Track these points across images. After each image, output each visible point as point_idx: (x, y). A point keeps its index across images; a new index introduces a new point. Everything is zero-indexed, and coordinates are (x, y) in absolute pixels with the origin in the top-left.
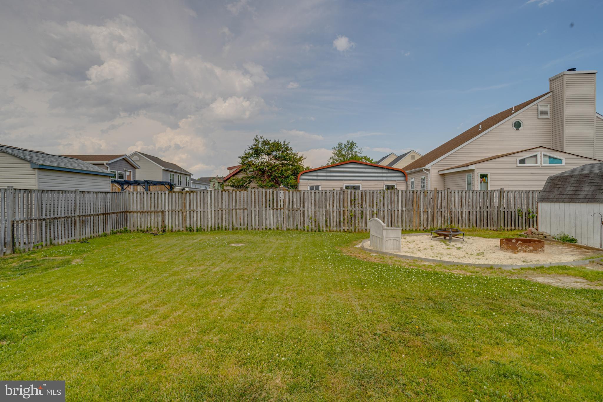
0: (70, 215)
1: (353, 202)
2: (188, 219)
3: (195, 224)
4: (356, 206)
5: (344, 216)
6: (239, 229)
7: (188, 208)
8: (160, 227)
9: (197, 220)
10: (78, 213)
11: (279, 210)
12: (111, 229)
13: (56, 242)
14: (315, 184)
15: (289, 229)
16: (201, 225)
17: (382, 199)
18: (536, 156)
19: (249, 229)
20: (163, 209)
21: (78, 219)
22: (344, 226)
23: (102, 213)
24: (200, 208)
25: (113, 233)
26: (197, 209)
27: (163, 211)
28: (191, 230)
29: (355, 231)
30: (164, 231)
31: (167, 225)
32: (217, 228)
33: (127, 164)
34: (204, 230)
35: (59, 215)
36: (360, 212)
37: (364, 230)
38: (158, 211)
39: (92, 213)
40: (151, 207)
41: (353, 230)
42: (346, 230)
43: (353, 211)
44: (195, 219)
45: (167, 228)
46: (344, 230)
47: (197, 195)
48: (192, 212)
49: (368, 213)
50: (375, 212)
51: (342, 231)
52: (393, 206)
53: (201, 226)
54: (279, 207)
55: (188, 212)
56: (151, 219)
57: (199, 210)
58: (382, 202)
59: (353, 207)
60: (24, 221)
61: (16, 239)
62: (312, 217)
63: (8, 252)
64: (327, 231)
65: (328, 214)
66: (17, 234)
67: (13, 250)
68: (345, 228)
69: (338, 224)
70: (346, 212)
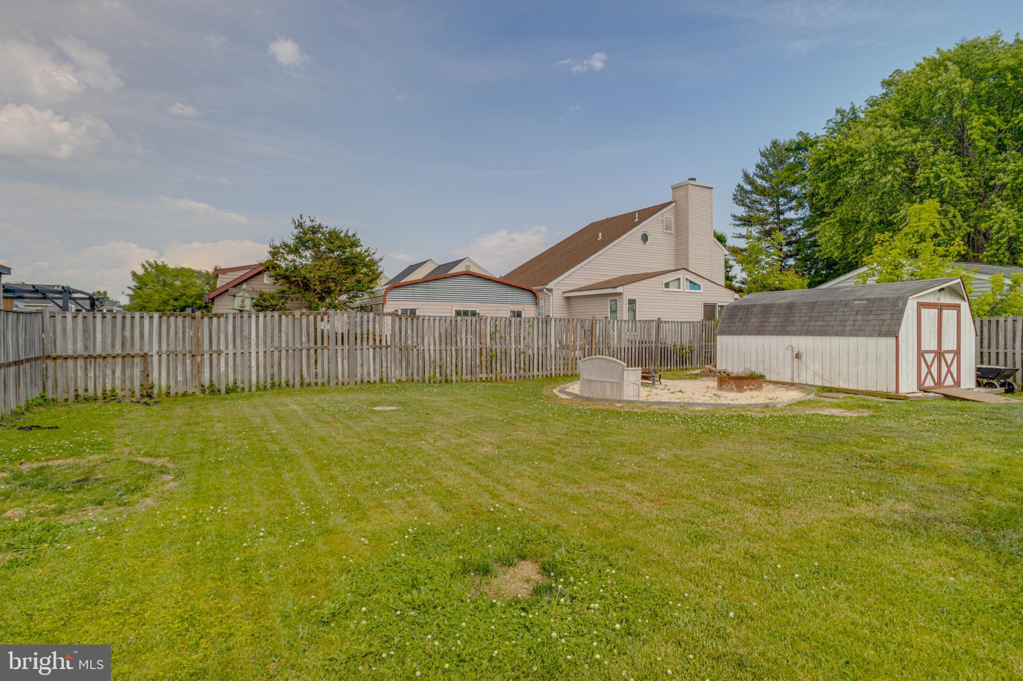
1: (493, 336)
2: (207, 369)
3: (223, 379)
4: (498, 341)
5: (481, 357)
6: (313, 384)
7: (206, 347)
8: (137, 389)
9: (227, 370)
11: (384, 349)
15: (399, 381)
16: (235, 379)
17: (531, 331)
18: (679, 279)
19: (333, 383)
20: (146, 350)
22: (481, 373)
24: (235, 347)
26: (227, 348)
27: (146, 354)
28: (214, 391)
29: (496, 380)
30: (149, 397)
31: (156, 382)
32: (269, 385)
34: (243, 389)
36: (503, 350)
37: (508, 378)
38: (132, 353)
40: (113, 346)
41: (494, 378)
42: (484, 379)
43: (494, 349)
44: (223, 369)
45: (156, 391)
46: (481, 378)
47: (226, 321)
48: (215, 355)
49: (513, 352)
50: (522, 350)
51: (478, 380)
52: (544, 342)
53: (235, 383)
54: (384, 343)
55: (207, 356)
56: (114, 372)
57: (231, 350)
58: (531, 336)
59: (494, 343)
62: (435, 360)
64: (457, 382)
65: (459, 354)
68: (483, 376)
69: (474, 370)
70: (484, 350)
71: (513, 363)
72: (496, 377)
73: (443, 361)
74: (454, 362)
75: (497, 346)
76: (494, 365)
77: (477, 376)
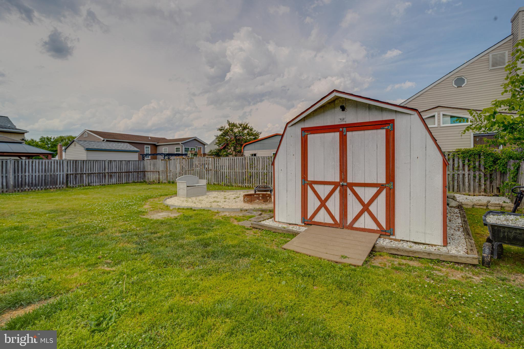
0: (101, 172)
1: (251, 166)
2: (169, 176)
4: (253, 169)
5: (245, 176)
7: (169, 170)
8: (158, 180)
9: (172, 176)
10: (107, 171)
12: (133, 180)
13: (92, 184)
14: (254, 152)
15: (214, 184)
17: (270, 163)
18: (434, 116)
21: (107, 174)
22: (246, 183)
23: (125, 171)
24: (174, 170)
26: (172, 170)
27: (159, 171)
29: (253, 187)
30: (159, 183)
33: (197, 143)
35: (94, 172)
36: (256, 173)
38: (157, 171)
39: (117, 171)
41: (251, 187)
42: (247, 186)
43: (251, 172)
45: (160, 181)
46: (246, 186)
49: (261, 174)
50: (265, 173)
51: (244, 187)
54: (209, 169)
55: (169, 172)
56: (154, 176)
58: (270, 166)
59: (251, 169)
60: (73, 174)
61: (69, 182)
62: (227, 176)
63: (64, 187)
64: (235, 186)
65: (236, 174)
66: (69, 179)
67: (67, 186)
68: (246, 184)
69: (242, 182)
70: (247, 173)
71: (261, 180)
73: (230, 177)
74: (234, 177)
75: (253, 171)
76: (251, 180)
77: (244, 185)
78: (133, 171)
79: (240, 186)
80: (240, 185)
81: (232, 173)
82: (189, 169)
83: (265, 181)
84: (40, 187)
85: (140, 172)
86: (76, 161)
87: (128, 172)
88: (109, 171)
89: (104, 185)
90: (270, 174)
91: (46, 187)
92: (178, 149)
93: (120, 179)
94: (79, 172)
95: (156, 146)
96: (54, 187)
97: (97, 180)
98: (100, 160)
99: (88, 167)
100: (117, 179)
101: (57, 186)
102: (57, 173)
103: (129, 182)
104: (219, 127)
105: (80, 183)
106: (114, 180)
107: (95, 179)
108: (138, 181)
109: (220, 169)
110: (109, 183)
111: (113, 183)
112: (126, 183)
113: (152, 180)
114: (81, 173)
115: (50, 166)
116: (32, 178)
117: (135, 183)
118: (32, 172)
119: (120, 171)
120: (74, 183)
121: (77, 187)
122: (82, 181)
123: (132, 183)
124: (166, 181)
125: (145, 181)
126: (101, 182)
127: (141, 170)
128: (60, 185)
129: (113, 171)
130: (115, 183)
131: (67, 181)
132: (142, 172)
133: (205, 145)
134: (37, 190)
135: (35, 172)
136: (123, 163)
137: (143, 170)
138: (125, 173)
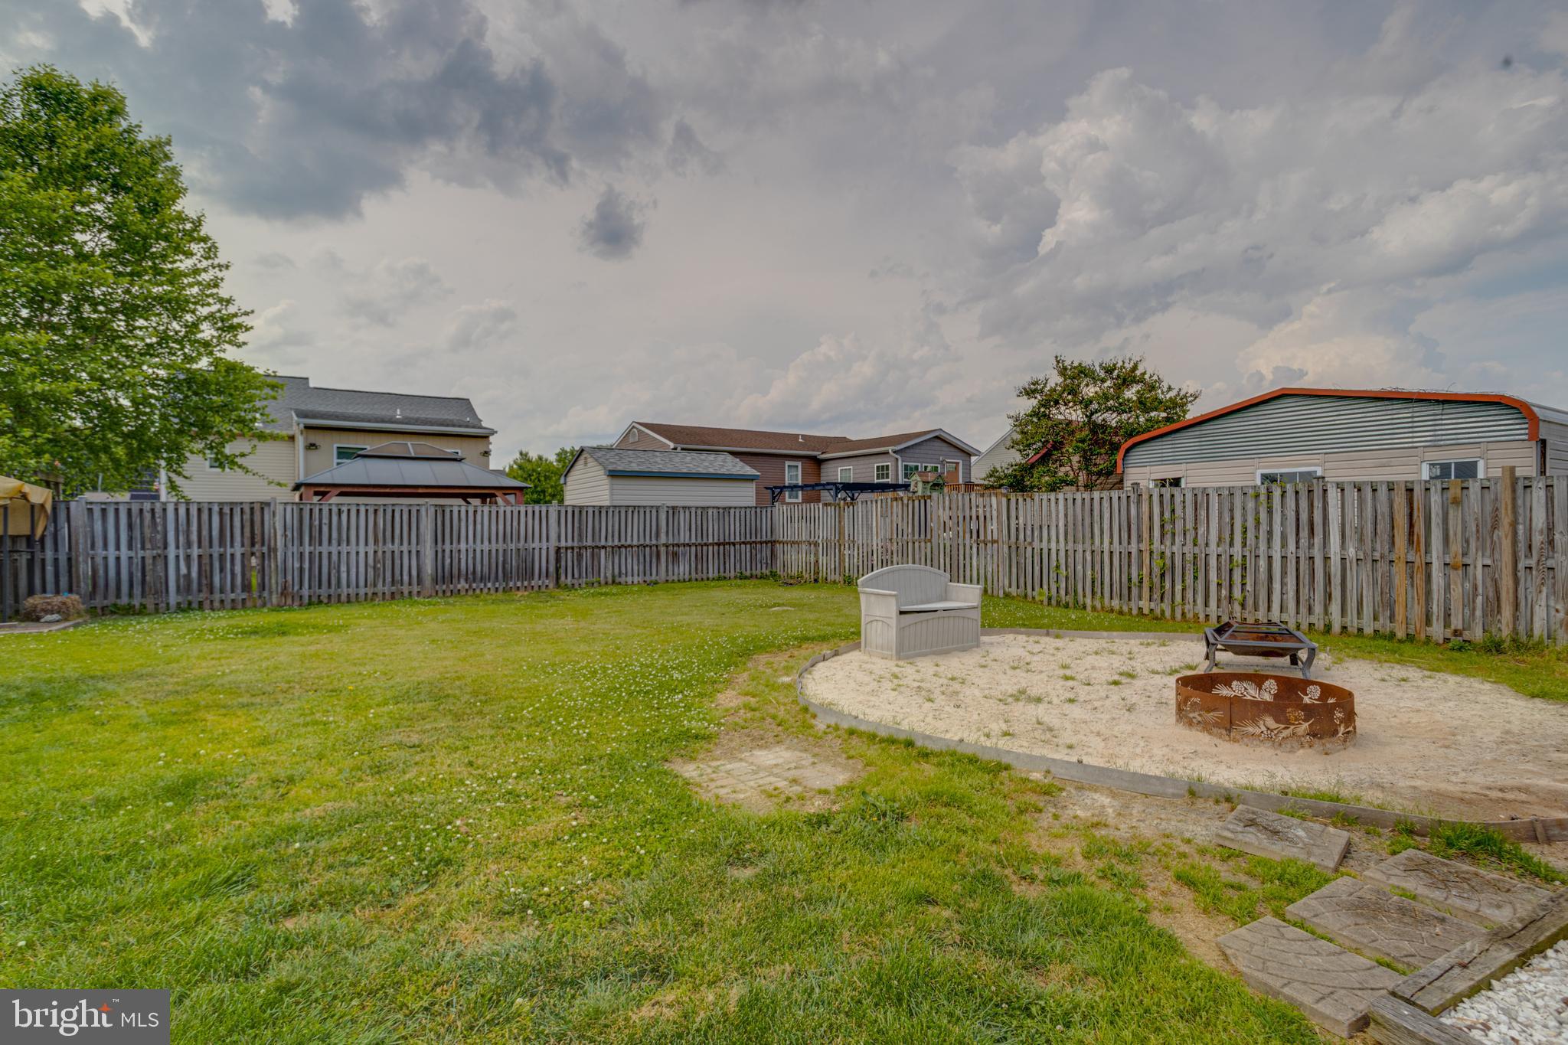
0: (648, 542)
1: (1168, 527)
2: (847, 559)
3: (855, 570)
4: (1179, 539)
5: (1140, 567)
7: (847, 537)
8: (812, 572)
9: (858, 561)
10: (663, 539)
11: (989, 545)
12: (738, 570)
13: (623, 579)
14: (1170, 473)
17: (1263, 516)
20: (817, 538)
21: (663, 550)
22: (1141, 599)
23: (716, 541)
24: (863, 538)
25: (742, 577)
26: (857, 539)
27: (816, 542)
28: (850, 582)
29: (1173, 618)
30: (816, 581)
31: (821, 568)
33: (945, 448)
35: (629, 542)
36: (1189, 557)
37: (1202, 617)
38: (811, 541)
39: (693, 541)
41: (1168, 614)
42: (1146, 611)
43: (1168, 554)
44: (854, 560)
45: (821, 575)
46: (1140, 609)
47: (858, 510)
48: (850, 545)
49: (1213, 562)
50: (1238, 558)
51: (1135, 612)
52: (1304, 542)
54: (989, 538)
55: (847, 546)
56: (802, 557)
57: (860, 541)
58: (1264, 527)
59: (1168, 543)
60: (573, 548)
61: (562, 570)
62: (1058, 567)
63: (551, 586)
64: (1094, 608)
65: (1097, 559)
66: (563, 563)
67: (558, 584)
68: (1145, 604)
69: (1125, 592)
70: (1146, 556)
71: (1213, 588)
72: (1173, 611)
73: (1071, 570)
74: (1089, 572)
75: (1175, 549)
76: (1168, 584)
77: (1132, 604)
78: (738, 540)
79: (1117, 608)
80: (1116, 603)
81: (1079, 555)
82: (917, 536)
83: (1237, 594)
84: (494, 584)
85: (761, 543)
86: (581, 508)
87: (724, 544)
88: (671, 541)
89: (656, 583)
90: (1263, 563)
91: (507, 584)
92: (883, 470)
93: (699, 567)
94: (589, 543)
95: (817, 463)
96: (526, 583)
97: (636, 568)
98: (645, 507)
99: (613, 526)
100: (693, 565)
101: (533, 583)
102: (534, 546)
103: (727, 575)
104: (1025, 381)
105: (590, 575)
106: (683, 569)
107: (631, 563)
108: (754, 572)
109: (1029, 540)
110: (670, 578)
111: (681, 578)
112: (719, 579)
113: (794, 572)
114: (594, 544)
115: (515, 524)
116: (474, 558)
117: (746, 578)
118: (474, 542)
119: (699, 541)
120: (576, 576)
121: (584, 586)
122: (596, 569)
123: (735, 577)
124: (837, 578)
125: (774, 575)
126: (648, 572)
127: (764, 539)
128: (540, 578)
129: (682, 541)
130: (687, 577)
131: (557, 569)
132: (766, 543)
133: (969, 455)
134: (486, 590)
135: (482, 543)
136: (710, 513)
137: (769, 538)
138: (716, 547)
